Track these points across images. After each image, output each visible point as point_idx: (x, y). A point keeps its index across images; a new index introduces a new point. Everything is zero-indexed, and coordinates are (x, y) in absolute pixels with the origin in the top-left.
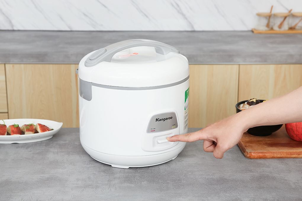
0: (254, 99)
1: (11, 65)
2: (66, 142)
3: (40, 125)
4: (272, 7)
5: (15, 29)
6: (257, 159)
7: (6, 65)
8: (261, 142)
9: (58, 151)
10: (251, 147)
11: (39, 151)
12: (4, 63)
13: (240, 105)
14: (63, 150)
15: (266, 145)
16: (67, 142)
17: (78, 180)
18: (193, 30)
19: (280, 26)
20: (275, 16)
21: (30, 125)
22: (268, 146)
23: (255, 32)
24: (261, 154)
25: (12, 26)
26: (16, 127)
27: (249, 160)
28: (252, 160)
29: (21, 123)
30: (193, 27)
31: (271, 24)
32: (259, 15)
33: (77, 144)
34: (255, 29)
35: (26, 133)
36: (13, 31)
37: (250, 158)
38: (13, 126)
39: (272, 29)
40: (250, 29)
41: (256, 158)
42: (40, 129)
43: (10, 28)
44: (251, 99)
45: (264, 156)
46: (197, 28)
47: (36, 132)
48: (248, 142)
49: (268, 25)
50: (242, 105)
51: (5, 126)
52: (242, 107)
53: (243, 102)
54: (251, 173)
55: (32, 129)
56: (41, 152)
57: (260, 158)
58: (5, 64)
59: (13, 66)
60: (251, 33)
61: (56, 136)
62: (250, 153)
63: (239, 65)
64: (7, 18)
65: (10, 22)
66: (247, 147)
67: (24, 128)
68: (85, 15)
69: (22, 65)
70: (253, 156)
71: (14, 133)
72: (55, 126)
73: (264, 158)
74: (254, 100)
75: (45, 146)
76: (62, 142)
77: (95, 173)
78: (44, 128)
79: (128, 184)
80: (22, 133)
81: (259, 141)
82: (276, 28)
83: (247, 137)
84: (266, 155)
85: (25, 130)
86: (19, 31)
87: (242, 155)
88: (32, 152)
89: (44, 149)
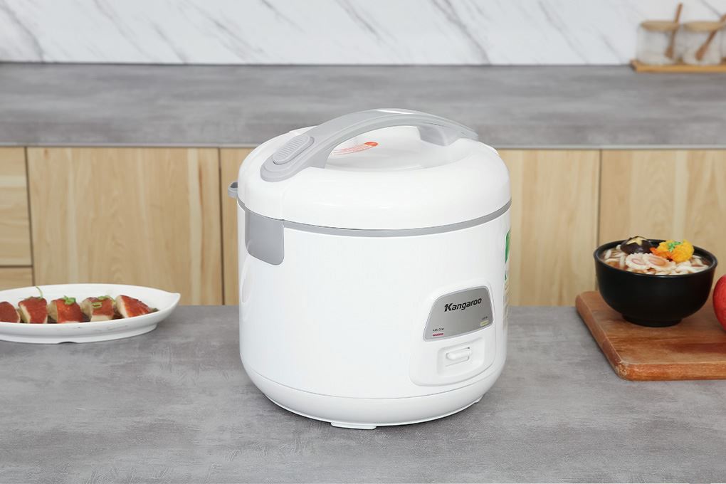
0: (636, 237)
1: (41, 151)
2: (189, 340)
3: (125, 298)
4: (680, 7)
5: (47, 59)
6: (646, 380)
7: (31, 151)
8: (656, 341)
9: (170, 361)
10: (633, 352)
11: (126, 361)
12: (25, 144)
13: (604, 253)
14: (183, 360)
15: (667, 349)
16: (192, 340)
17: (222, 429)
18: (484, 62)
19: (700, 55)
20: (688, 28)
21: (102, 299)
22: (673, 351)
23: (640, 68)
24: (655, 370)
25: (40, 52)
26: (69, 303)
27: (629, 383)
28: (635, 384)
29: (81, 293)
30: (485, 56)
31: (678, 49)
32: (648, 27)
33: (215, 344)
34: (638, 61)
35: (93, 318)
36: (43, 64)
37: (630, 378)
38: (62, 301)
39: (680, 61)
40: (626, 60)
41: (643, 378)
42: (127, 310)
43: (34, 58)
44: (631, 239)
45: (663, 374)
46: (496, 58)
47: (119, 316)
48: (624, 341)
49: (670, 52)
50: (609, 253)
51: (43, 301)
52: (610, 258)
53: (612, 246)
54: (634, 416)
55: (107, 308)
56: (131, 363)
57: (654, 378)
58: (26, 148)
59: (46, 152)
60: (628, 72)
61: (164, 325)
62: (630, 366)
63: (601, 150)
64: (29, 32)
65: (35, 43)
66: (622, 353)
67: (87, 307)
68: (219, 25)
69: (69, 151)
70: (636, 375)
71: (64, 317)
72: (162, 301)
73: (662, 380)
74: (639, 241)
75: (140, 348)
76: (177, 340)
77: (261, 413)
78: (136, 307)
79: (343, 441)
80: (84, 318)
81: (650, 338)
82: (690, 59)
83: (621, 330)
84: (669, 371)
85: (92, 312)
86: (56, 64)
87: (611, 372)
88: (110, 364)
89: (137, 356)
